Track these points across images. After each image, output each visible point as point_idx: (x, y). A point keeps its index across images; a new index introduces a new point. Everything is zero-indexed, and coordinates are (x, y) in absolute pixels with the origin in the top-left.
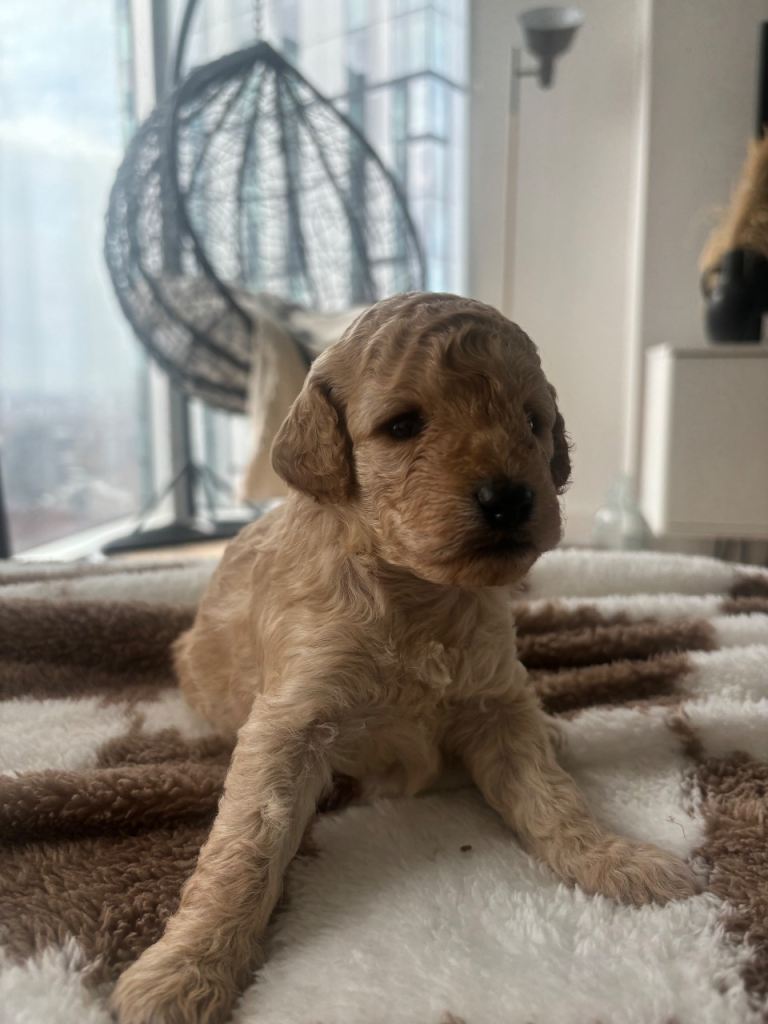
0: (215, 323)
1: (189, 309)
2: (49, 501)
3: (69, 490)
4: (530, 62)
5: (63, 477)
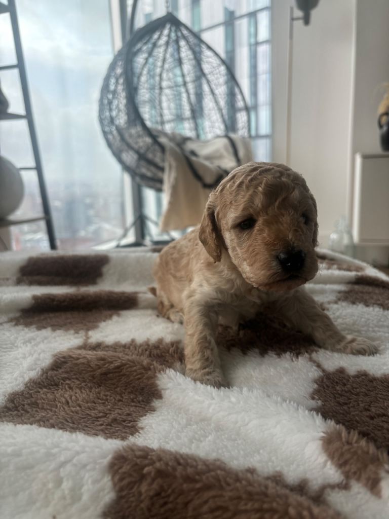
0: (148, 149)
1: (137, 143)
2: (82, 233)
3: (92, 228)
4: (299, 13)
5: (89, 222)
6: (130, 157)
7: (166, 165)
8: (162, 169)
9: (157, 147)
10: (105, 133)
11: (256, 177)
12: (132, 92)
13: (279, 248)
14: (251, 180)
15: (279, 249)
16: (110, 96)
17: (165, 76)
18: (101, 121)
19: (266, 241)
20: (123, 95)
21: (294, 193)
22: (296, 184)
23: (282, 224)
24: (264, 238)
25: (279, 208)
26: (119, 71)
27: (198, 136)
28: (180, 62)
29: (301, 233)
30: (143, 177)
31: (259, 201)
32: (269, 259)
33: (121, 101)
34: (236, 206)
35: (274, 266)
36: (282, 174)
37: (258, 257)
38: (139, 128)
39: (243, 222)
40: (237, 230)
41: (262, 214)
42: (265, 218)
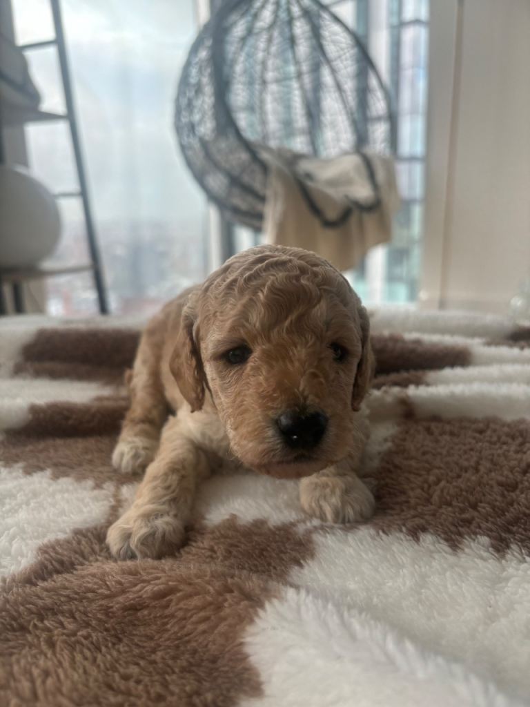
0: (244, 169)
1: (227, 161)
6: (217, 182)
7: (269, 193)
8: (262, 199)
9: (256, 168)
10: (183, 148)
11: (258, 274)
12: (222, 87)
13: (279, 406)
14: (249, 279)
15: (280, 408)
16: (191, 93)
17: (270, 63)
18: (178, 129)
19: (261, 390)
20: (208, 90)
21: (318, 307)
22: (325, 290)
23: (292, 362)
24: (260, 384)
25: (289, 331)
26: (203, 54)
27: (315, 152)
28: (292, 41)
29: (322, 380)
30: (236, 211)
31: (256, 318)
32: (263, 424)
33: (207, 100)
34: (222, 321)
35: (269, 438)
36: (303, 271)
37: (246, 416)
38: (232, 139)
39: (234, 349)
40: (221, 363)
41: (260, 341)
42: (264, 347)
